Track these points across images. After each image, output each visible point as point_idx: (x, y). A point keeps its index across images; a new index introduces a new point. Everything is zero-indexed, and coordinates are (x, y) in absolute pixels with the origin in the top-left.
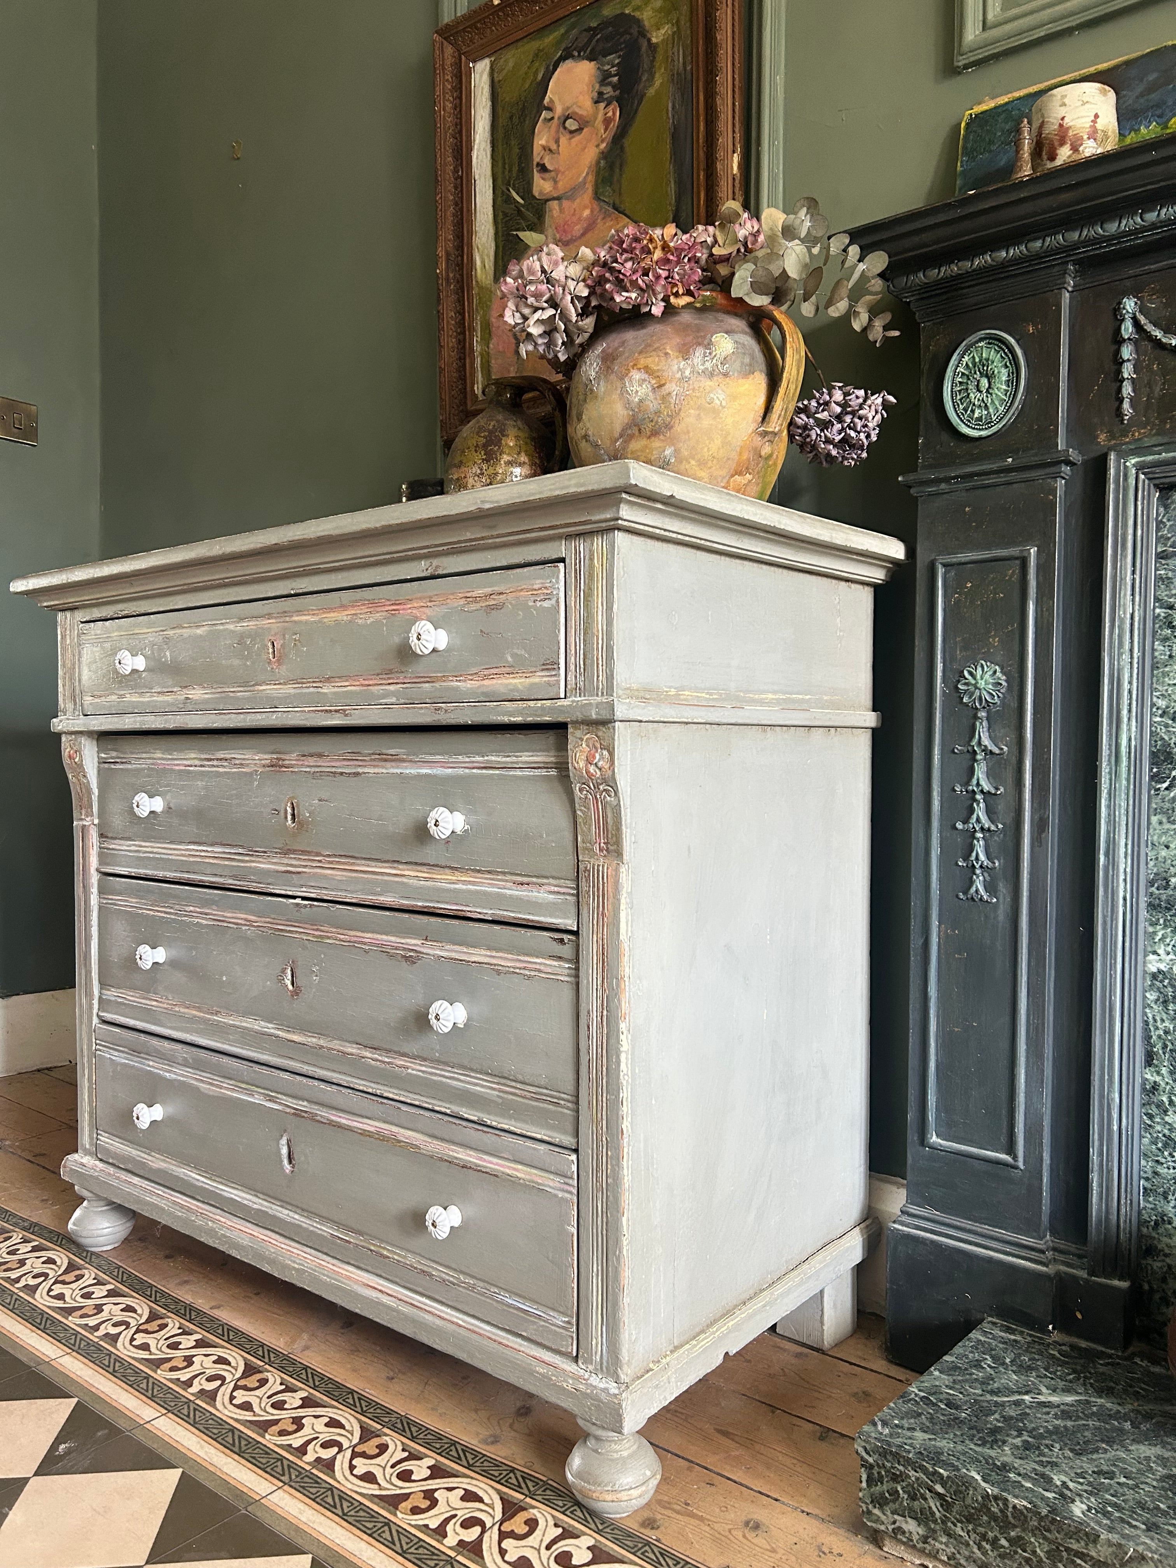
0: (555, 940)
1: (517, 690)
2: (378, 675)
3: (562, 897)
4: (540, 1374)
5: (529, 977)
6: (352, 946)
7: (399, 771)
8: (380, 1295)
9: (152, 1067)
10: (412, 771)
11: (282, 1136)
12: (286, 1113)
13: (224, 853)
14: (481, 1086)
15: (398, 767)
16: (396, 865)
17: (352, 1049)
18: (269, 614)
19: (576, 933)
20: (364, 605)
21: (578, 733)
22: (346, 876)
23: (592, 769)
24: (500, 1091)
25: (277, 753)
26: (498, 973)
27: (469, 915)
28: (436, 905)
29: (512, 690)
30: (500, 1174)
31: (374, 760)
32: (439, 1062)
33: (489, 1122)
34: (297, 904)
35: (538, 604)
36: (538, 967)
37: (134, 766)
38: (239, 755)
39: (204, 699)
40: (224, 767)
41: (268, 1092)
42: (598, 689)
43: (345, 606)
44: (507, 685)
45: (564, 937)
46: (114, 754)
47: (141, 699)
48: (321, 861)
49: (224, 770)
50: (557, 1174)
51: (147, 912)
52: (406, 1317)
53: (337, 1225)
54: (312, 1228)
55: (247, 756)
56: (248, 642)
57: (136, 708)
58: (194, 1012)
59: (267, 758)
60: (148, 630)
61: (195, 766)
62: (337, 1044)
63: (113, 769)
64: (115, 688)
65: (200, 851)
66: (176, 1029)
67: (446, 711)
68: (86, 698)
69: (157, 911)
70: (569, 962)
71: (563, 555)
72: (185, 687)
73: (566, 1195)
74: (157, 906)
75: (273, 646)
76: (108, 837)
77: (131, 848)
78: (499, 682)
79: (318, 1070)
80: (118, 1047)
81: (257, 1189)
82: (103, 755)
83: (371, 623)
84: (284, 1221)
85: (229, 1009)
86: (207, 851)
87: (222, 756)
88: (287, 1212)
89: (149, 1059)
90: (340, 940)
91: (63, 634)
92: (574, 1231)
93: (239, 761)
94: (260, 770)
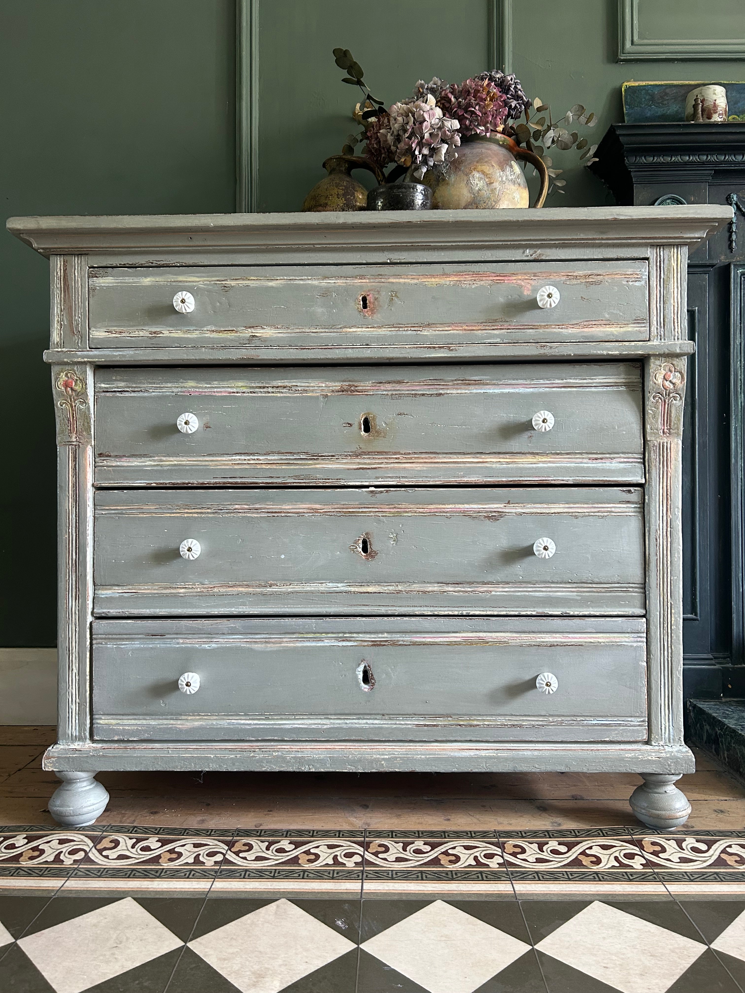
0: (624, 491)
1: (613, 335)
2: (482, 323)
3: (631, 464)
4: (630, 758)
5: (603, 517)
6: (433, 514)
7: (482, 391)
9: (183, 643)
10: (496, 391)
11: (359, 665)
12: (364, 646)
13: (281, 459)
14: (561, 592)
15: (481, 389)
16: (478, 456)
17: (436, 588)
18: (360, 276)
19: (643, 485)
20: (468, 275)
21: (658, 362)
22: (426, 467)
23: (667, 384)
24: (577, 592)
25: (350, 381)
26: (576, 517)
27: (553, 482)
28: (521, 479)
29: (609, 335)
30: (584, 644)
31: (457, 384)
32: (521, 582)
33: (572, 613)
34: (372, 492)
35: (631, 283)
36: (609, 509)
37: (154, 394)
38: (301, 383)
39: (277, 337)
40: (282, 393)
41: (340, 635)
42: (674, 336)
43: (447, 275)
44: (603, 331)
45: (632, 489)
46: (122, 384)
47: (186, 336)
48: (399, 458)
49: (282, 395)
50: (632, 633)
51: (172, 515)
52: (506, 759)
53: (423, 716)
54: (395, 726)
55: (312, 385)
56: (334, 295)
57: (180, 343)
58: (241, 589)
59: (337, 385)
60: (198, 279)
61: (244, 393)
62: (416, 587)
63: (118, 396)
64: (144, 325)
65: (249, 460)
66: (214, 607)
67: (551, 347)
68: (98, 334)
69: (187, 513)
70: (636, 503)
71: (647, 256)
72: (250, 327)
73: (640, 644)
74: (188, 509)
75: (364, 300)
76: (110, 456)
77: (148, 463)
78: (598, 329)
79: (397, 609)
80: (130, 636)
81: (329, 712)
82: (103, 385)
83: (476, 288)
84: (362, 728)
85: (288, 581)
86: (257, 459)
87: (280, 384)
88: (365, 721)
89: (177, 638)
90: (420, 512)
91: (61, 276)
92: (645, 664)
93: (302, 388)
94: (329, 394)
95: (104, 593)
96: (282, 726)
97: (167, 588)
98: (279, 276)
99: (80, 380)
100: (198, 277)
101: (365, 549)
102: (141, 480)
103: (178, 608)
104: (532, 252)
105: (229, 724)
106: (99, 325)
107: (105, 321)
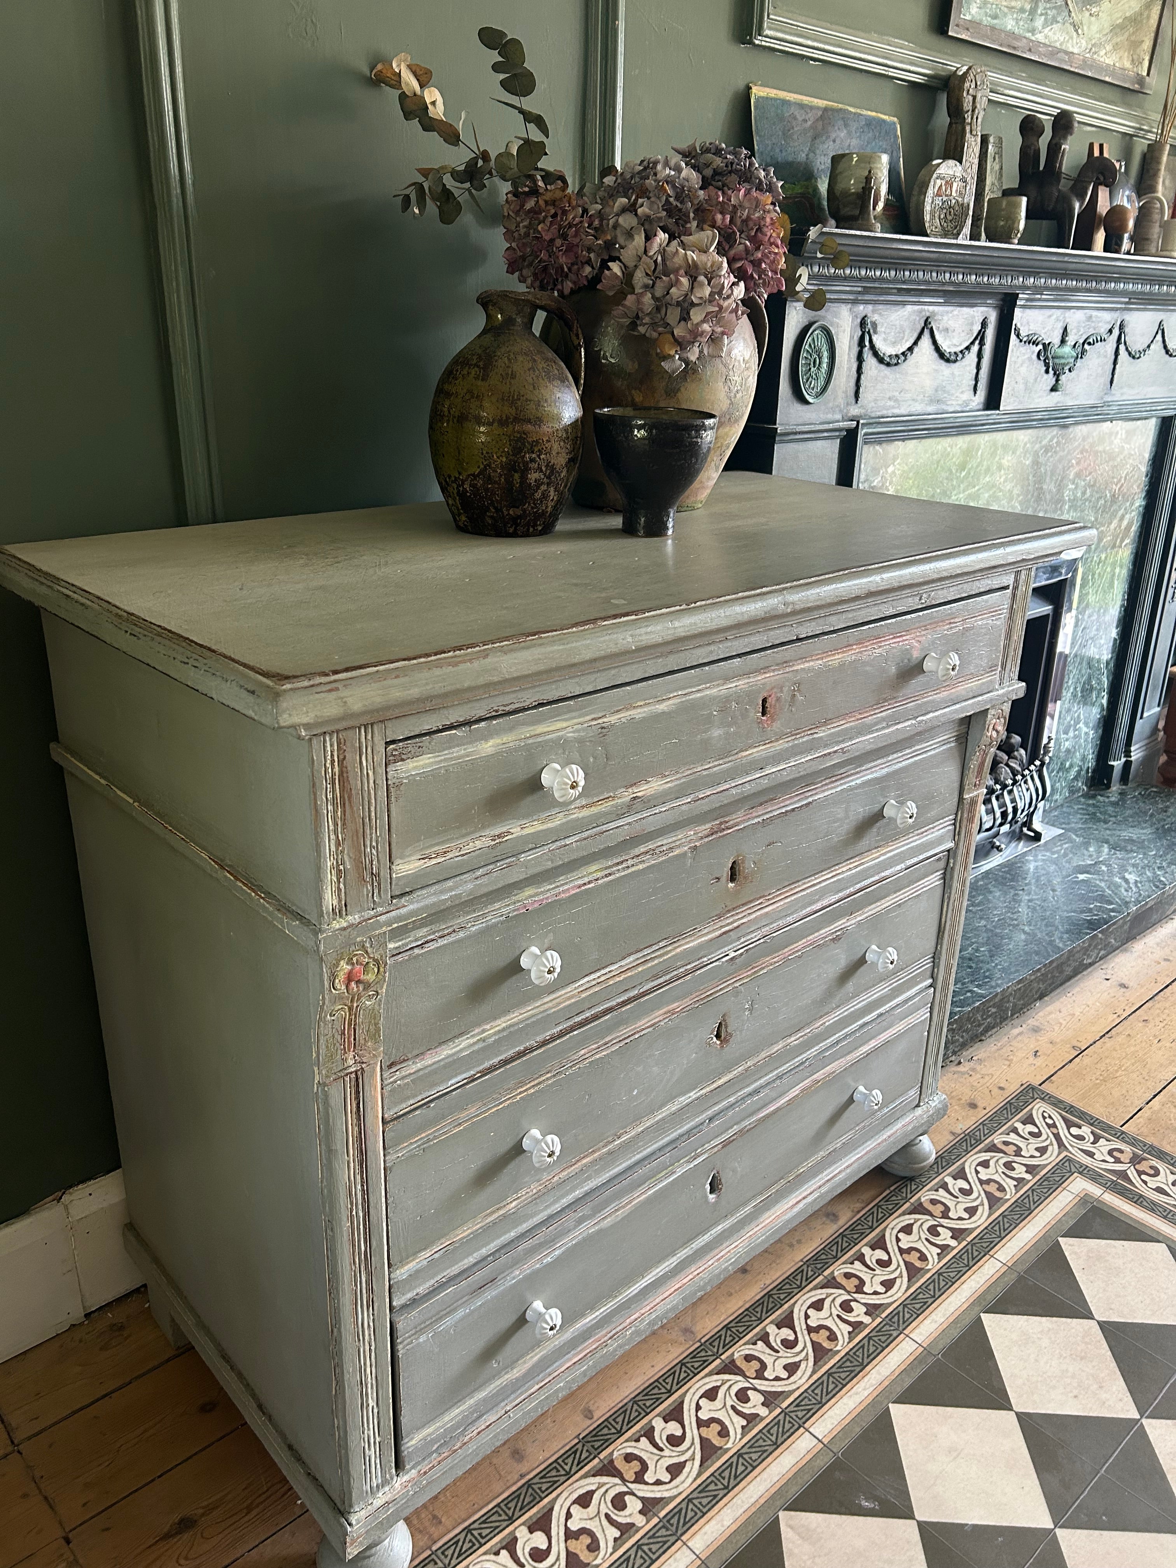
0: (937, 861)
1: (972, 691)
2: (873, 706)
3: (946, 830)
6: (787, 960)
7: (846, 786)
9: (519, 1274)
11: (708, 1176)
12: (717, 1152)
13: (638, 959)
15: (845, 783)
16: (832, 869)
18: (766, 668)
19: (950, 850)
20: (869, 641)
21: (993, 713)
22: (786, 904)
23: (992, 735)
25: (721, 817)
26: (900, 906)
29: (969, 692)
31: (825, 785)
32: (850, 1000)
34: (732, 959)
36: (923, 886)
37: (473, 929)
38: (668, 840)
39: (664, 791)
40: (644, 862)
41: (692, 1154)
43: (851, 647)
44: (966, 689)
45: (942, 856)
46: (425, 932)
47: (545, 827)
48: (761, 903)
49: (645, 866)
50: (923, 1006)
51: (501, 1107)
53: (761, 1193)
55: (679, 837)
56: (733, 703)
57: (535, 841)
59: (705, 827)
60: (565, 724)
61: (596, 880)
62: (763, 1054)
63: (418, 955)
64: (484, 827)
66: (556, 1202)
68: (406, 867)
69: (520, 1092)
70: (942, 869)
71: (1008, 584)
72: (631, 786)
73: (927, 1016)
74: (521, 1087)
75: (765, 702)
76: (406, 1060)
77: (465, 1045)
80: (449, 1309)
82: (396, 944)
83: (873, 660)
85: (638, 1119)
86: (610, 972)
88: (709, 1234)
89: (512, 1272)
90: (775, 963)
91: (333, 774)
92: (927, 1033)
93: (668, 847)
94: (698, 844)
95: (404, 1271)
98: (671, 692)
99: (374, 960)
100: (566, 720)
101: (719, 1036)
102: (456, 1076)
103: (509, 1231)
104: (927, 597)
106: (408, 851)
107: (419, 840)
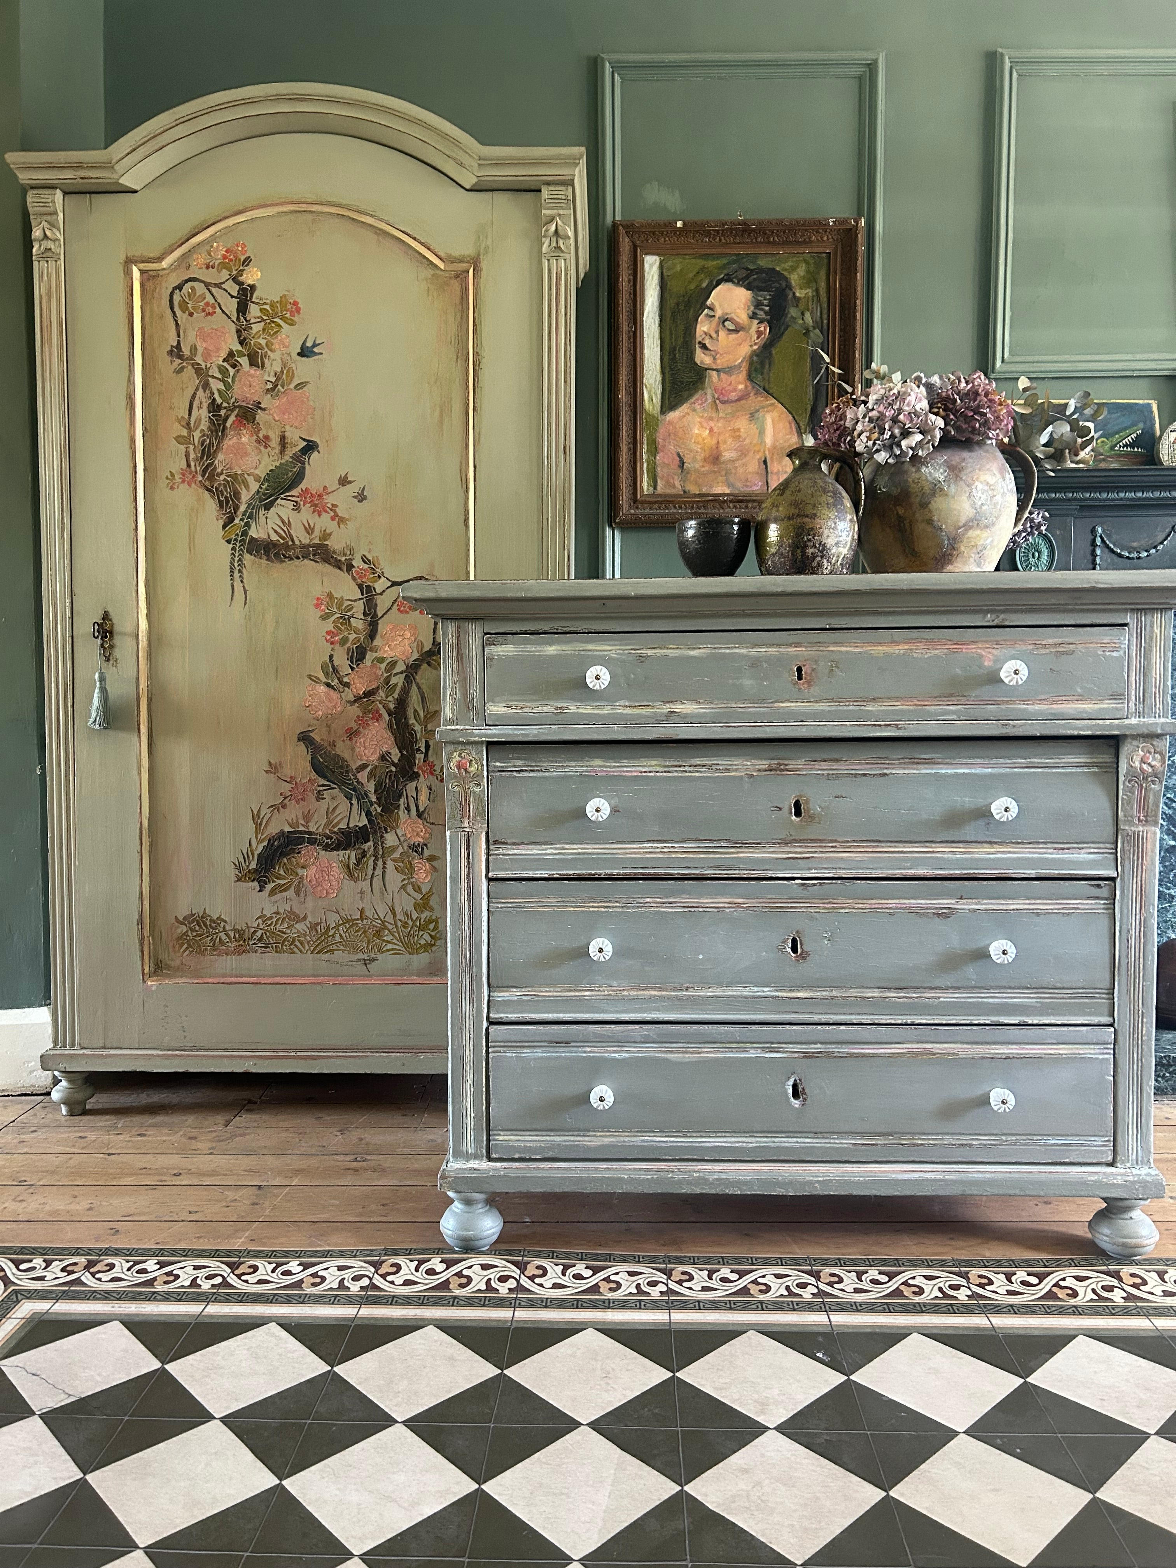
0: (1092, 885)
1: (1086, 712)
2: (936, 697)
3: (1100, 855)
4: (1094, 1182)
5: (1068, 914)
6: (874, 911)
7: (933, 771)
8: (922, 1174)
9: (590, 1052)
10: (949, 771)
11: (789, 1078)
12: (795, 1058)
13: (699, 847)
14: (1018, 998)
15: (932, 769)
16: (928, 844)
17: (876, 993)
18: (795, 643)
19: (1113, 879)
20: (920, 642)
21: (1135, 743)
22: (868, 857)
23: (1145, 766)
24: (1037, 998)
25: (779, 759)
26: (1038, 915)
27: (1013, 876)
28: (976, 871)
29: (1081, 712)
30: (1044, 1056)
31: (905, 763)
32: (974, 987)
33: (1030, 1022)
35: (1108, 654)
36: (1075, 906)
37: (555, 774)
38: (723, 762)
39: (699, 713)
40: (701, 772)
41: (767, 1045)
42: (1155, 713)
43: (896, 642)
44: (1076, 709)
45: (1100, 882)
46: (520, 763)
47: (596, 712)
48: (835, 847)
49: (700, 775)
50: (1098, 1044)
51: (575, 909)
52: (955, 1182)
53: (862, 1134)
54: (828, 1145)
55: (735, 763)
56: (765, 665)
57: (588, 719)
58: (653, 993)
59: (764, 764)
60: (609, 648)
61: (657, 772)
62: (854, 992)
63: (516, 777)
64: (548, 699)
65: (662, 848)
66: (625, 1012)
67: (1014, 726)
68: (496, 708)
69: (593, 907)
70: (1106, 899)
71: (1126, 622)
72: (668, 702)
73: (1106, 1056)
74: (594, 902)
75: (799, 670)
76: (507, 844)
77: (549, 851)
78: (1068, 706)
79: (832, 1017)
80: (530, 1043)
81: (754, 1129)
82: (498, 764)
83: (928, 658)
84: (792, 1148)
85: (707, 983)
86: (672, 847)
87: (699, 763)
88: (795, 1140)
89: (584, 1046)
90: (859, 908)
91: (452, 643)
92: (1112, 1079)
93: (724, 767)
94: (755, 774)
95: (500, 996)
96: (702, 1144)
97: (571, 991)
98: (702, 644)
99: (476, 760)
100: (609, 645)
101: (794, 949)
102: (541, 870)
103: (584, 1013)
104: (994, 616)
105: (643, 1141)
106: (497, 699)
107: (504, 695)
